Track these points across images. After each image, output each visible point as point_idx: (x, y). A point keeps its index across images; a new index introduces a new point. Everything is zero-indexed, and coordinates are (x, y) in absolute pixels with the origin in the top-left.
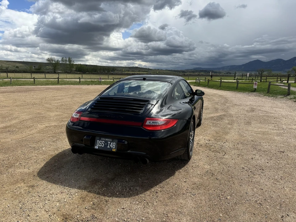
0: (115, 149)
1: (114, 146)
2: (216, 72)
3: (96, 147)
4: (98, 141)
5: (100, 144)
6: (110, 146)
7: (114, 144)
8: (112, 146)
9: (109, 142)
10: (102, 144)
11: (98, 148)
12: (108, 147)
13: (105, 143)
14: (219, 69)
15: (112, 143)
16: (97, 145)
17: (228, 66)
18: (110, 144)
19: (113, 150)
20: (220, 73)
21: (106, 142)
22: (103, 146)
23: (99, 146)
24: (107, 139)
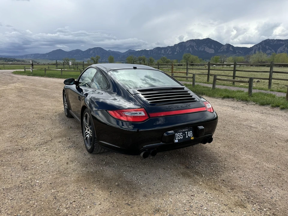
0: (193, 137)
1: (191, 135)
2: (19, 60)
3: (176, 141)
4: (176, 134)
5: (179, 137)
6: (188, 136)
7: (191, 132)
8: (189, 135)
9: (186, 132)
10: (181, 136)
11: (178, 141)
12: (187, 137)
13: (183, 135)
14: (22, 57)
15: (189, 132)
16: (176, 139)
17: (32, 55)
18: (188, 133)
19: (191, 139)
20: (23, 61)
21: (184, 133)
22: (182, 138)
23: (178, 139)
24: (184, 130)
